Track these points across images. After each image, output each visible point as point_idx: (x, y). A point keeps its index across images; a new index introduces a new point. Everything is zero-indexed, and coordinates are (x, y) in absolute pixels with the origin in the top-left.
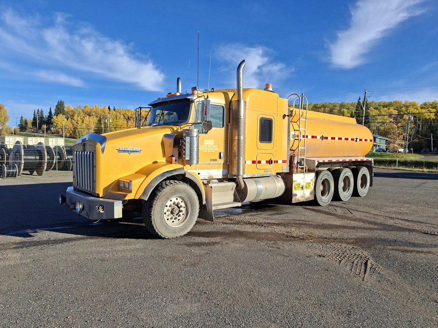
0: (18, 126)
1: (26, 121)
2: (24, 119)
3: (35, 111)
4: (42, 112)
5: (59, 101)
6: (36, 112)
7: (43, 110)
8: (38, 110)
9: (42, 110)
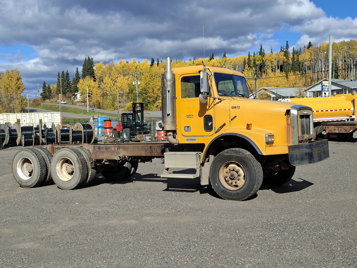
0: (41, 95)
1: (49, 87)
2: (47, 86)
3: (59, 74)
4: (68, 74)
5: (86, 58)
6: (61, 75)
7: (69, 72)
8: (63, 72)
9: (67, 72)
